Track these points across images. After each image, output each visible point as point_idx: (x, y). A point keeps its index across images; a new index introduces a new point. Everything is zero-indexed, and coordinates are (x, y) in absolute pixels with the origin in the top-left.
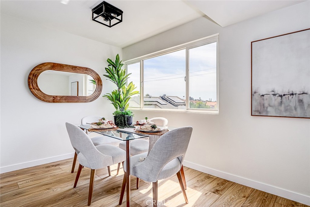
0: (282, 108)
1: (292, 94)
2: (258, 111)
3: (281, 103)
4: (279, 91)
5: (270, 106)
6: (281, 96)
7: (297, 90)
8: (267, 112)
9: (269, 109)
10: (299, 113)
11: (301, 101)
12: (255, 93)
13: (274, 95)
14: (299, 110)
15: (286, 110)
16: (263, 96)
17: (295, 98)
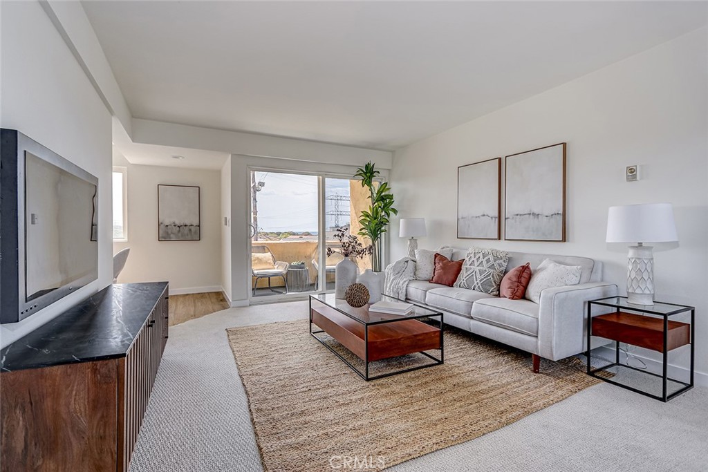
0: (180, 235)
1: (186, 226)
2: (163, 237)
3: (179, 231)
4: (177, 223)
5: (172, 233)
6: (179, 227)
7: (188, 224)
8: (170, 238)
9: (172, 235)
10: (189, 237)
11: (190, 230)
12: (161, 223)
13: (175, 226)
14: (189, 236)
15: (182, 236)
16: (167, 226)
17: (187, 228)
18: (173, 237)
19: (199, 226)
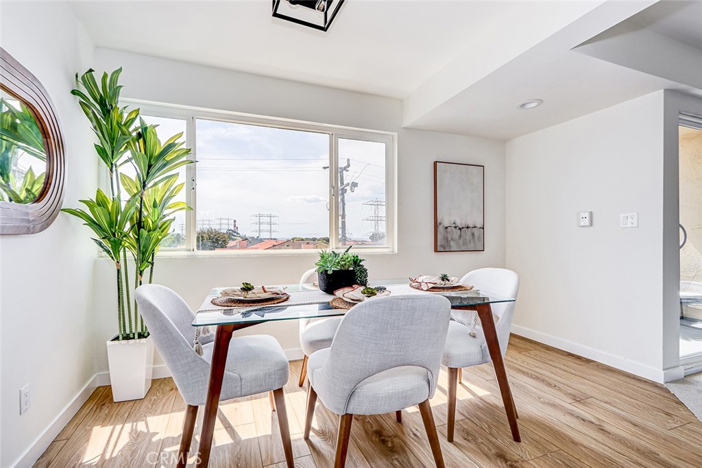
0: (461, 242)
1: (468, 227)
2: (442, 246)
3: (460, 236)
4: (459, 224)
5: (452, 239)
6: (460, 229)
7: (471, 224)
8: (450, 247)
9: (452, 243)
10: (472, 247)
11: (473, 234)
12: (440, 224)
13: (455, 227)
14: (472, 244)
15: (464, 244)
16: (446, 228)
17: (469, 232)
18: (454, 246)
19: (483, 228)
